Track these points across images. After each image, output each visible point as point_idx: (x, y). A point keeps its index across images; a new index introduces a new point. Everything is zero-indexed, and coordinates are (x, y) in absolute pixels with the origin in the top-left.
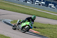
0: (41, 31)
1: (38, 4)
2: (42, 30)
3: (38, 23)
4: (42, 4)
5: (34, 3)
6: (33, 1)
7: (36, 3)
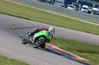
1: (86, 10)
2: (93, 56)
3: (86, 43)
4: (93, 10)
5: (79, 9)
6: (77, 6)
7: (82, 10)
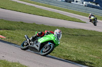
0: (7, 35)
2: (10, 33)
3: (2, 20)
